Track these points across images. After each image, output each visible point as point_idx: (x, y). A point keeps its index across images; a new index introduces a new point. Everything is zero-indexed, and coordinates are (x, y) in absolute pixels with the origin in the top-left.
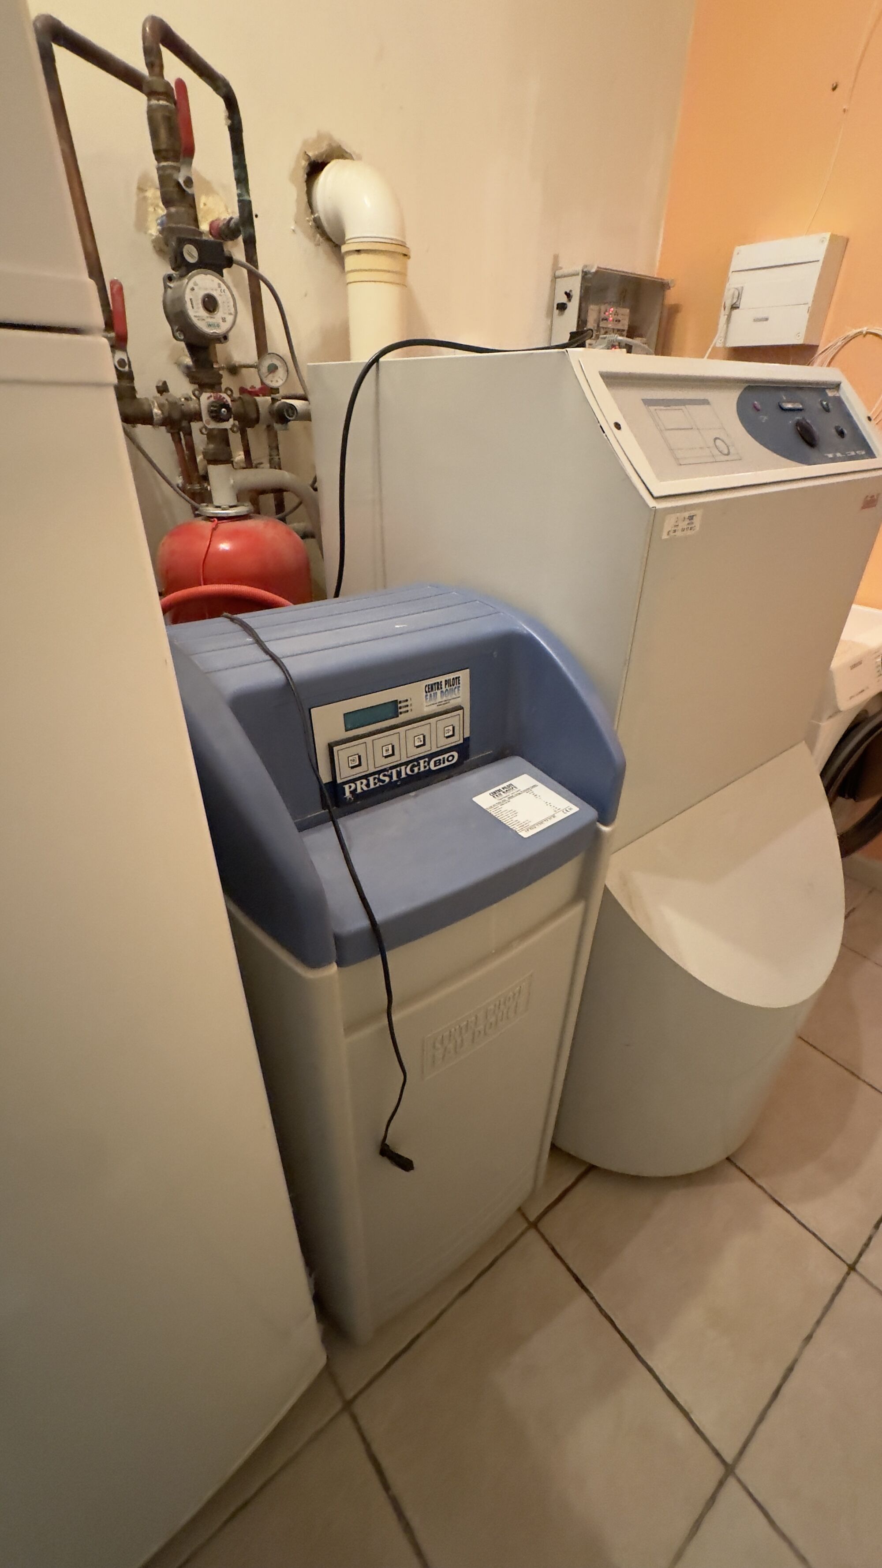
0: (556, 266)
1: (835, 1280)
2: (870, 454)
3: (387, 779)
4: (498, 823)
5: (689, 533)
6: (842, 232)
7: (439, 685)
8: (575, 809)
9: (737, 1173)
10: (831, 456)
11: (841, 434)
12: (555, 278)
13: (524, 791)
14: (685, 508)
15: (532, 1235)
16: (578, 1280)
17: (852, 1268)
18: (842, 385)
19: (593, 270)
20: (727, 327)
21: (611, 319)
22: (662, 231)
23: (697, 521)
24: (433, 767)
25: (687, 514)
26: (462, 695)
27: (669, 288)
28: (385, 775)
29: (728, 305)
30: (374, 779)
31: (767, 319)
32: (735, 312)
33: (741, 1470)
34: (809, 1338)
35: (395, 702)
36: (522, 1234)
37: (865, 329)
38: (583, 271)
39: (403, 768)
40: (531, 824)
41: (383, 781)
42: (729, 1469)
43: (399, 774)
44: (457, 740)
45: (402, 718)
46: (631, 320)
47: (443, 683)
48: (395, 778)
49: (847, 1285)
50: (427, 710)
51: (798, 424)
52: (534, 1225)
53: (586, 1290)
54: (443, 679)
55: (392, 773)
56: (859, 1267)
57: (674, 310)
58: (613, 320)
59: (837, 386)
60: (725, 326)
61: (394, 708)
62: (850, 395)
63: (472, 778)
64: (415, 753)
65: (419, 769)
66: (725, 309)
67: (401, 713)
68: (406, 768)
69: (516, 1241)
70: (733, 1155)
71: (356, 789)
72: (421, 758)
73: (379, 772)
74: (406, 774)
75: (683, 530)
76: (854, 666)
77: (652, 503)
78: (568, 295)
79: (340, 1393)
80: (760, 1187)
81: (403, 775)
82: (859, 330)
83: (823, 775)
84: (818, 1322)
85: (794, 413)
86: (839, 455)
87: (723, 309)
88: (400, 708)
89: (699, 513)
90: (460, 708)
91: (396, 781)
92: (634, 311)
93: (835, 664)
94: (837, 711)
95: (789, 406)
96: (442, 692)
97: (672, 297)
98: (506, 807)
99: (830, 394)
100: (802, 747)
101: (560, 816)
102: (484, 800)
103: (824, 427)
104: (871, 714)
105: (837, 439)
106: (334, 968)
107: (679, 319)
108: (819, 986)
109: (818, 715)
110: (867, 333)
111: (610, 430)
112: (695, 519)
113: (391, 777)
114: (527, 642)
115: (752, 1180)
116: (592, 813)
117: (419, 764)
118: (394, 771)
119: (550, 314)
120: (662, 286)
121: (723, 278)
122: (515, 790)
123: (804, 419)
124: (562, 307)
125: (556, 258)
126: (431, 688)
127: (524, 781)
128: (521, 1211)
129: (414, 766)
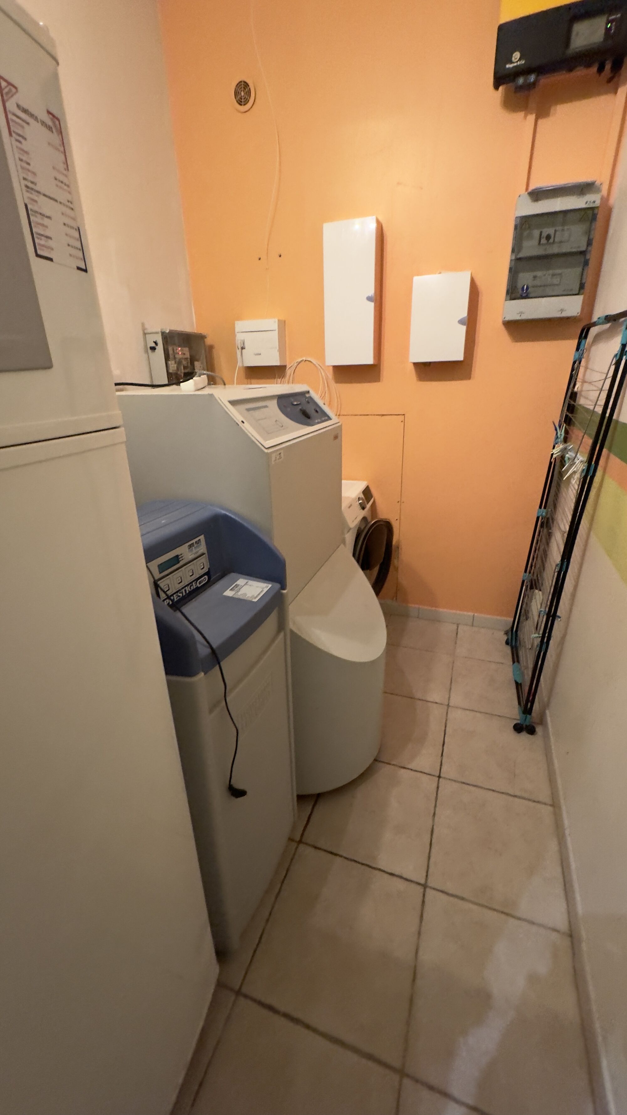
0: (144, 329)
1: (435, 785)
2: (329, 419)
3: (181, 595)
4: (239, 600)
5: (280, 460)
6: (282, 318)
7: (193, 544)
8: (270, 586)
9: (383, 764)
10: (317, 421)
11: (317, 411)
12: (145, 334)
13: (244, 585)
14: (277, 450)
15: (302, 847)
16: (331, 853)
17: (439, 777)
18: (310, 392)
19: (167, 331)
20: (242, 358)
21: (180, 353)
22: (193, 309)
23: (282, 455)
24: (199, 585)
25: (278, 453)
26: (203, 548)
27: (206, 338)
28: (180, 593)
29: (240, 347)
30: (176, 595)
31: (260, 354)
32: (243, 350)
33: (430, 884)
34: (434, 814)
35: (177, 556)
36: (297, 848)
37: (304, 359)
38: (161, 332)
39: (187, 587)
40: (255, 596)
41: (180, 596)
42: (425, 886)
43: (185, 590)
44: (206, 570)
45: (181, 563)
46: (190, 352)
47: (195, 543)
48: (184, 594)
49: (440, 785)
50: (191, 557)
51: (301, 410)
52: (300, 842)
53: (336, 855)
54: (194, 541)
55: (182, 591)
56: (442, 775)
57: (211, 347)
58: (181, 354)
59: (308, 392)
60: (241, 357)
61: (177, 559)
62: (313, 394)
63: (217, 587)
64: (190, 579)
65: (193, 587)
66: (238, 349)
67: (181, 561)
68: (188, 587)
69: (294, 854)
70: (377, 756)
71: (169, 603)
72: (192, 582)
73: (177, 592)
74: (188, 591)
75: (278, 459)
76: (349, 507)
77: (266, 451)
78: (156, 343)
79: (232, 990)
80: (393, 765)
81: (187, 592)
82: (301, 359)
83: (354, 555)
84: (435, 806)
85: (298, 406)
86: (319, 420)
87: (237, 349)
88: (180, 558)
89: (282, 451)
90: (203, 554)
91: (185, 595)
92: (190, 349)
93: (343, 508)
94: (350, 529)
95: (295, 403)
96: (195, 548)
97: (208, 341)
98: (239, 593)
99: (307, 395)
100: (342, 545)
101: (265, 590)
102: (228, 593)
103: (311, 410)
104: (362, 528)
105: (315, 414)
106: (202, 674)
107: (215, 352)
108: (384, 648)
109: (343, 533)
110: (306, 360)
111: (241, 424)
112: (281, 454)
113: (182, 593)
114: (226, 518)
115: (390, 764)
116: (278, 586)
117: (192, 585)
118: (183, 590)
119: (146, 352)
120: (201, 338)
121: (234, 335)
122: (239, 587)
123: (302, 408)
124: (153, 349)
125: (143, 325)
126: (190, 546)
127: (241, 582)
128: (291, 840)
129: (191, 586)
